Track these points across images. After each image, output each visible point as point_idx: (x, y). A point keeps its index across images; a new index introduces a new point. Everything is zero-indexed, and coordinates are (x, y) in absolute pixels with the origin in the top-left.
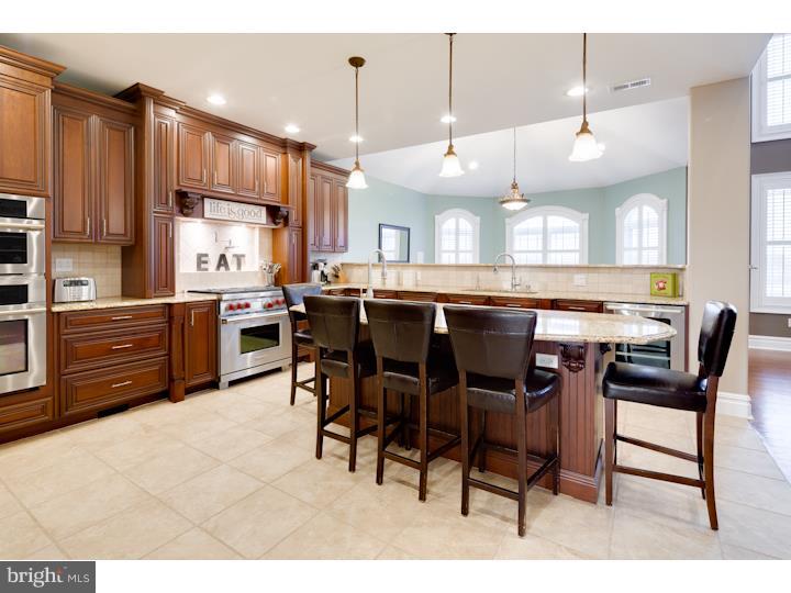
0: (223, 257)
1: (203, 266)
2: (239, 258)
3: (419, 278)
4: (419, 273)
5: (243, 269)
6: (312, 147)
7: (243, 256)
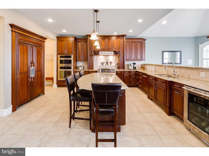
0: (107, 62)
1: (103, 64)
2: (111, 63)
3: (157, 69)
4: (157, 68)
5: (112, 65)
6: (125, 35)
7: (112, 62)
